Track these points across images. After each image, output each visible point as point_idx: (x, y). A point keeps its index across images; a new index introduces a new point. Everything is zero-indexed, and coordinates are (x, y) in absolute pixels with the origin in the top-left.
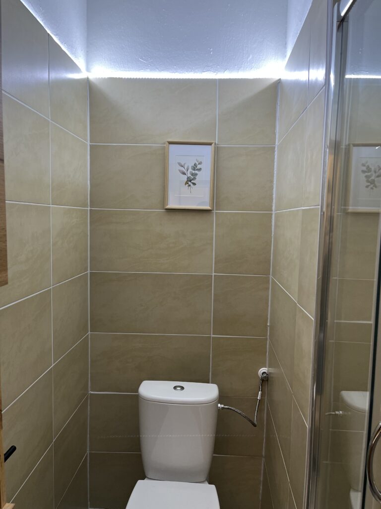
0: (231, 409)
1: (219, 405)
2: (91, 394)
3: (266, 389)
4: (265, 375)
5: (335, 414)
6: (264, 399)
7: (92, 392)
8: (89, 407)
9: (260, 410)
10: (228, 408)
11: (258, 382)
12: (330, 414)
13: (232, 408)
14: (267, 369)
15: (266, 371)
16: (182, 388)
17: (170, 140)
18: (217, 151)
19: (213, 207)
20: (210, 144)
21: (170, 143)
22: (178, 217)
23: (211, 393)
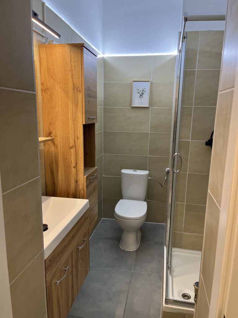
1: (149, 178)
3: (168, 176)
7: (104, 176)
8: (103, 180)
10: (152, 179)
11: (166, 173)
17: (134, 80)
18: (152, 84)
19: (150, 106)
20: (149, 81)
21: (134, 81)
22: (136, 110)
23: (146, 172)
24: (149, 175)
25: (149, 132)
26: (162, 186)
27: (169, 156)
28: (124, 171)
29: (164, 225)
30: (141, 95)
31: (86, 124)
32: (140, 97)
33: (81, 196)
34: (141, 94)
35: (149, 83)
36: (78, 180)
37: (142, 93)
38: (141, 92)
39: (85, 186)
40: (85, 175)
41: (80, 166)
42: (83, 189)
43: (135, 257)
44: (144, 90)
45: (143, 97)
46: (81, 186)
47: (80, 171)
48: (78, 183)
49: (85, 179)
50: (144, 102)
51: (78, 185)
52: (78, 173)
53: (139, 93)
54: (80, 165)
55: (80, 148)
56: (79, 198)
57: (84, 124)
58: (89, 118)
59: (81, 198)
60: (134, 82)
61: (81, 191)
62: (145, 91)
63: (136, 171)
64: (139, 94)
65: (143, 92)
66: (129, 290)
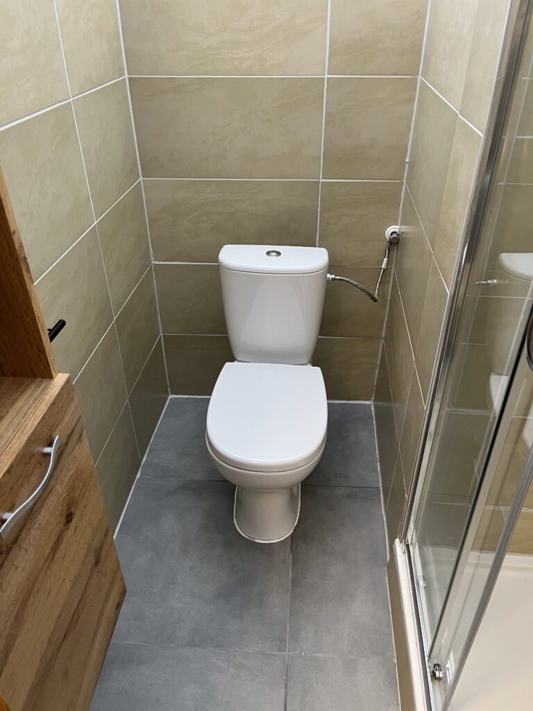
0: (344, 280)
1: (329, 276)
2: (155, 265)
3: (395, 255)
4: (395, 235)
5: (487, 284)
6: (391, 268)
7: (156, 263)
8: (155, 281)
9: (384, 282)
10: (340, 280)
11: (384, 245)
12: (481, 284)
13: (346, 279)
14: (398, 227)
15: (397, 231)
16: (279, 254)
25: (327, 76)
26: (375, 300)
27: (401, 179)
28: (234, 256)
29: (369, 406)
43: (290, 575)
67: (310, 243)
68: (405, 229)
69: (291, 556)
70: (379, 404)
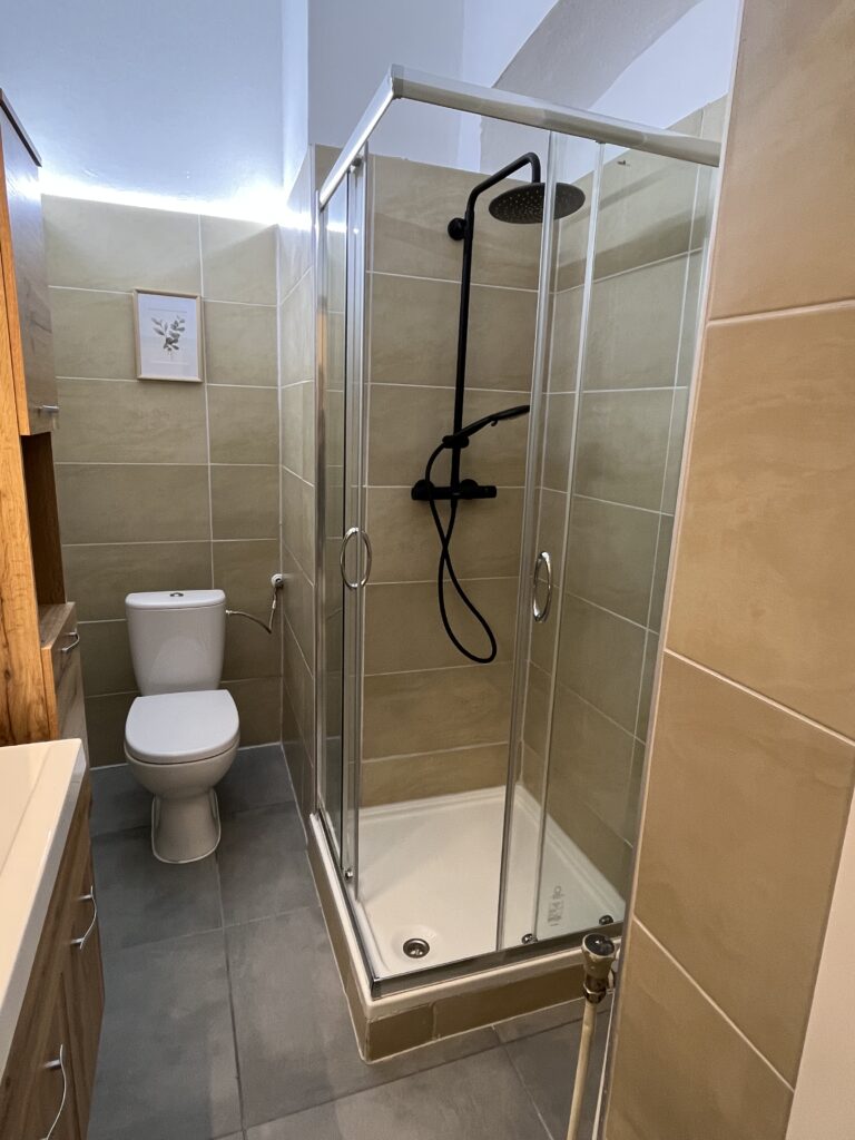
0: (241, 614)
1: (226, 611)
3: (282, 598)
4: (279, 582)
6: (280, 608)
9: (275, 619)
10: (237, 614)
11: (272, 590)
14: (281, 575)
15: (281, 578)
17: (138, 288)
18: (204, 306)
19: (203, 379)
20: (195, 297)
21: (139, 291)
22: (158, 389)
23: (216, 596)
24: (227, 603)
25: (209, 464)
26: (270, 632)
27: (278, 536)
28: (135, 600)
29: (279, 747)
30: (169, 341)
31: (37, 432)
32: (165, 347)
33: (34, 727)
34: (169, 336)
35: (195, 304)
36: (16, 667)
37: (173, 335)
38: (169, 329)
39: (51, 687)
40: (43, 642)
41: (22, 608)
42: (44, 701)
43: (219, 877)
44: (181, 326)
45: (176, 348)
46: (29, 691)
47: (21, 631)
48: (17, 678)
49: (48, 658)
50: (183, 365)
51: (17, 686)
52: (11, 638)
53: (161, 333)
54: (17, 603)
55: (15, 536)
56: (28, 739)
57: (26, 432)
58: (39, 411)
59: (33, 735)
60: (140, 295)
61: (34, 706)
62: (182, 329)
63: (181, 595)
64: (164, 339)
65: (178, 332)
66: (231, 996)
67: (208, 587)
68: (287, 576)
69: (217, 866)
70: (287, 743)
